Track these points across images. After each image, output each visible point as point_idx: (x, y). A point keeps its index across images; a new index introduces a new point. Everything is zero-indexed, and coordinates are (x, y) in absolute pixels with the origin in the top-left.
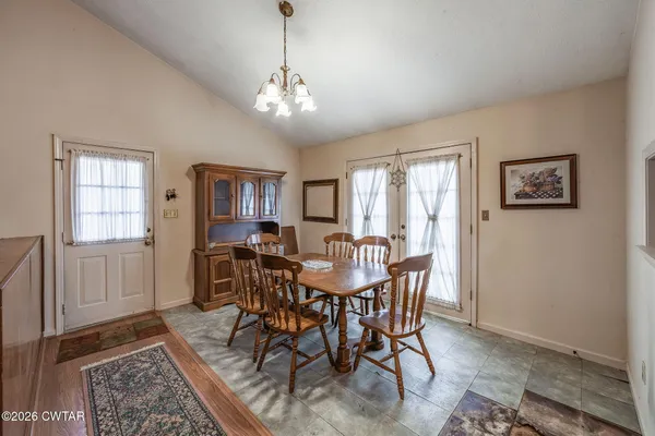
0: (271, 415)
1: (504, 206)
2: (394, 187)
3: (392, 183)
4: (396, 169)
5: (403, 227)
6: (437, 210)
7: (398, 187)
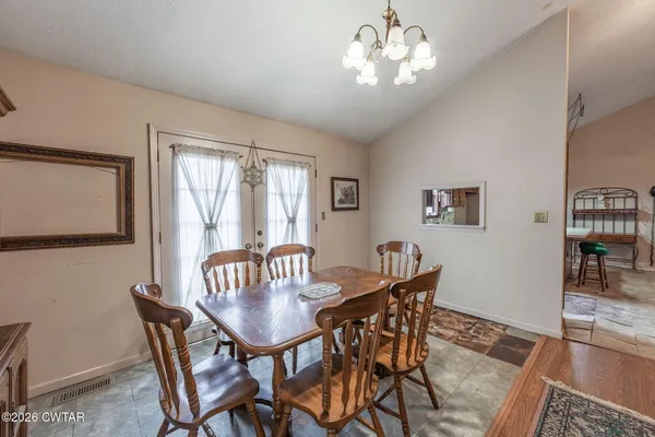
0: (476, 420)
1: (334, 209)
2: (248, 187)
3: (245, 181)
4: (250, 164)
5: (260, 233)
6: (295, 212)
7: (253, 187)
